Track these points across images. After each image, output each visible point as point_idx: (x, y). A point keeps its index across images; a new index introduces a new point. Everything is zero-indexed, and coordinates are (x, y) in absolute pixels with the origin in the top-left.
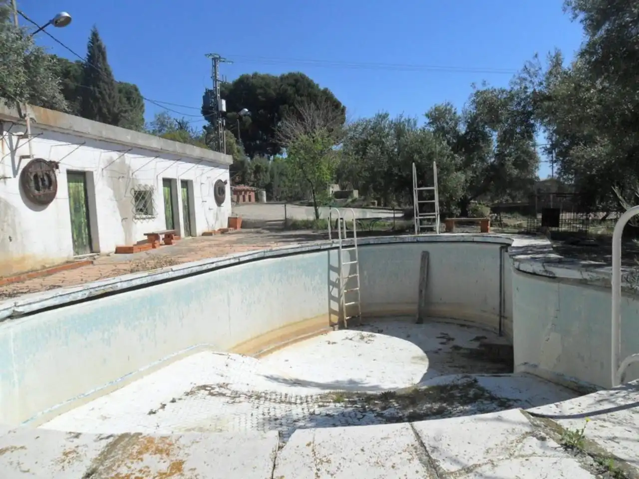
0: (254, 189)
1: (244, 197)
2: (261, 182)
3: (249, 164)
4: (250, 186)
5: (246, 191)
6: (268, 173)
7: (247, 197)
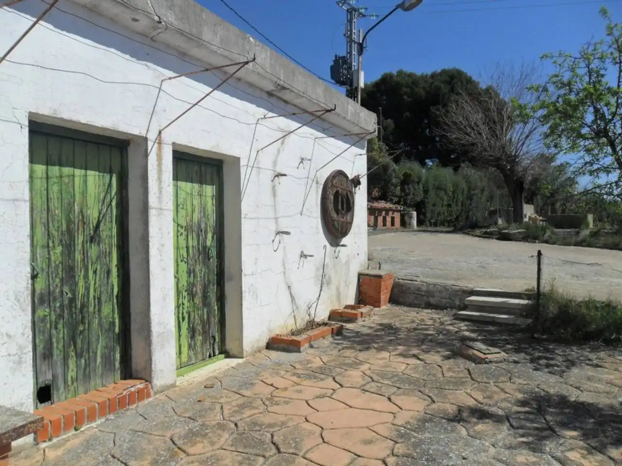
0: (399, 208)
1: (384, 219)
2: (411, 196)
3: (394, 170)
4: (394, 204)
5: (387, 211)
6: (421, 186)
7: (389, 219)
